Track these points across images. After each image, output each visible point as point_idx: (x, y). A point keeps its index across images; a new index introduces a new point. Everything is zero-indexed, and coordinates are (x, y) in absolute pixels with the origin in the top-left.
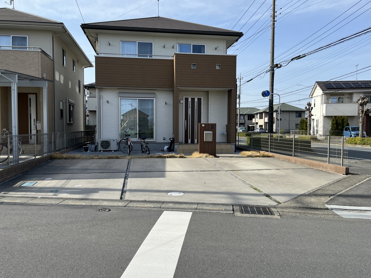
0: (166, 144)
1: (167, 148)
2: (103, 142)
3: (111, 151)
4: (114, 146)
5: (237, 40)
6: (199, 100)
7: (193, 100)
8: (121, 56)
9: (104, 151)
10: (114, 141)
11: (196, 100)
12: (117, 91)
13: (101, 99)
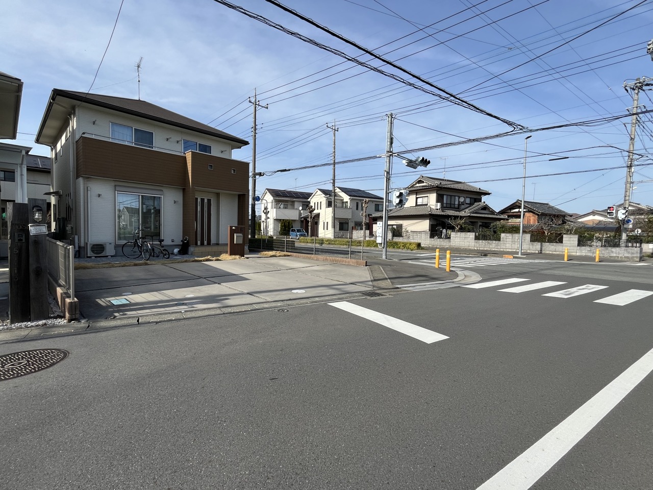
0: (177, 246)
1: (179, 251)
2: (94, 245)
3: (107, 256)
4: (110, 251)
5: (240, 147)
6: (209, 201)
7: (203, 200)
8: (110, 140)
9: (96, 257)
10: (110, 244)
11: (206, 201)
12: (113, 184)
13: (89, 192)
